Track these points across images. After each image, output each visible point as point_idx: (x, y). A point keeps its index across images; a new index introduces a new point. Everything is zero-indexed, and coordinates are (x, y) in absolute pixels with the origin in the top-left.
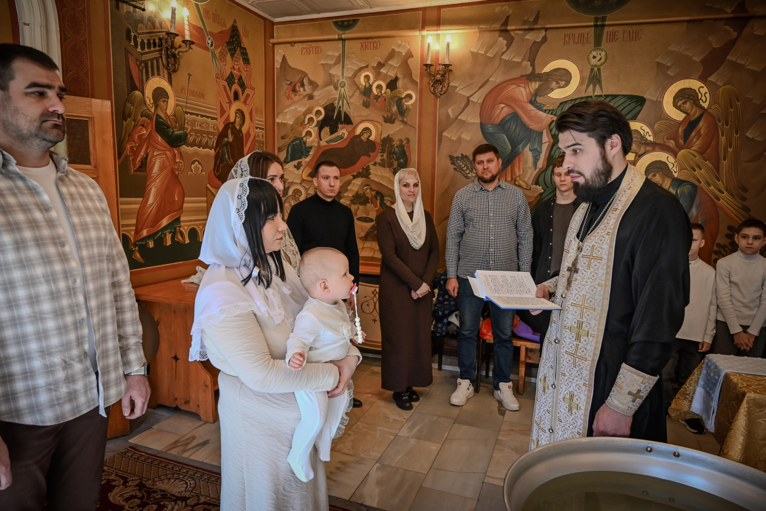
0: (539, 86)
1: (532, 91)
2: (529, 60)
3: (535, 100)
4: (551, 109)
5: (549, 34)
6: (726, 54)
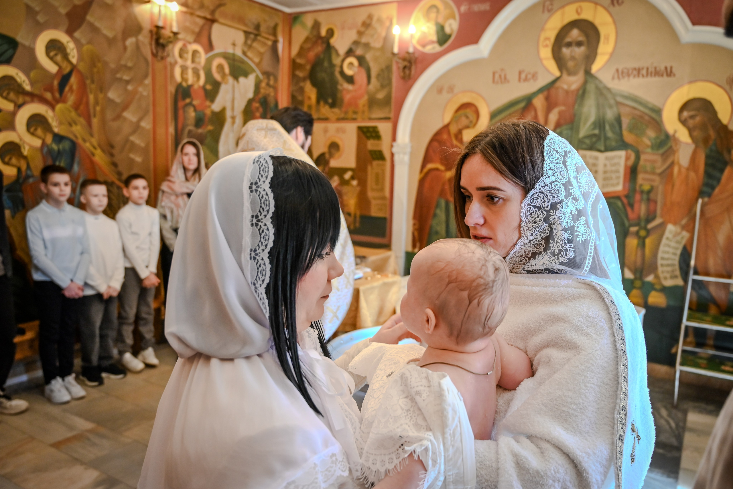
6: (86, 13)
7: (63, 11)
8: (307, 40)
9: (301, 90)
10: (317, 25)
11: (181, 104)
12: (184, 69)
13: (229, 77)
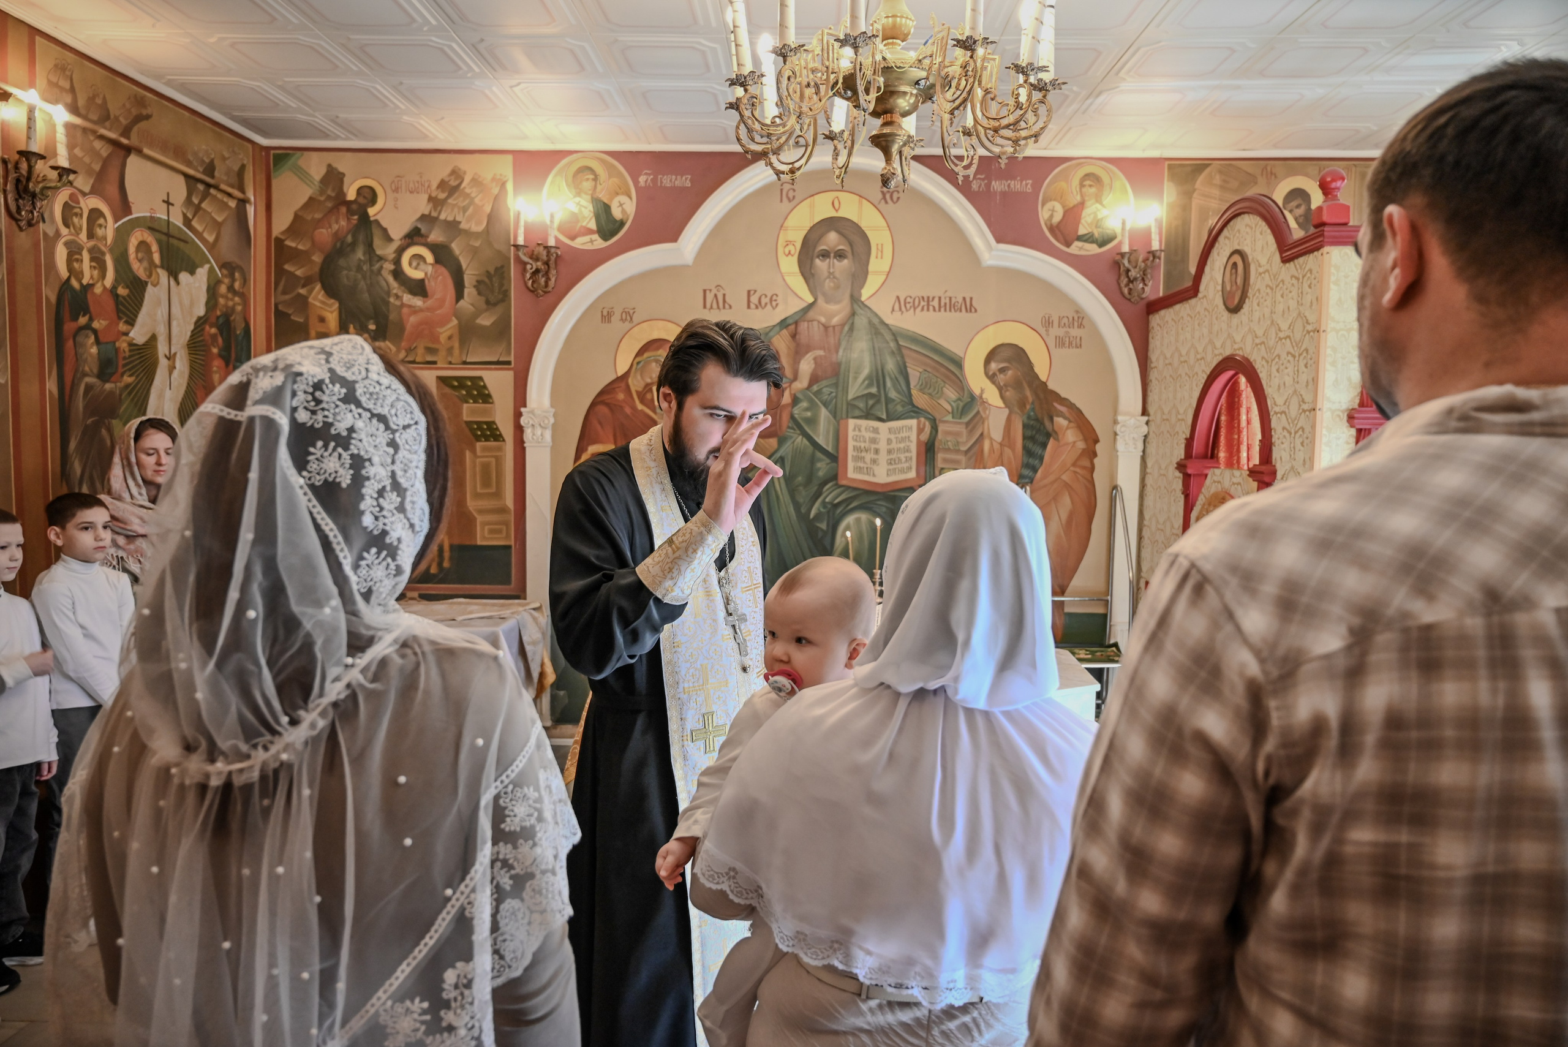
8: (311, 203)
9: (301, 302)
10: (334, 178)
11: (69, 327)
12: (74, 251)
13: (160, 271)
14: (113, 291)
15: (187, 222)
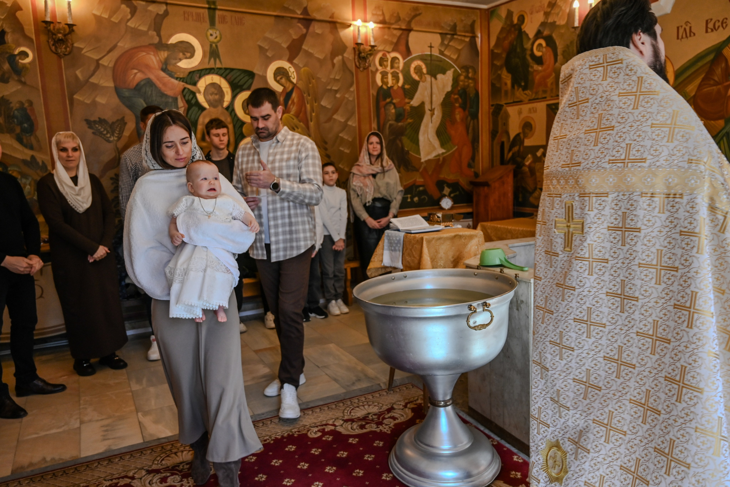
0: (168, 56)
1: (163, 60)
2: (155, 30)
3: (166, 68)
4: (181, 76)
5: (170, 8)
6: (302, 44)
7: (285, 46)
8: (503, 29)
9: (499, 77)
10: (510, 14)
11: (382, 103)
12: (384, 75)
13: (426, 76)
14: (403, 87)
15: (441, 53)
